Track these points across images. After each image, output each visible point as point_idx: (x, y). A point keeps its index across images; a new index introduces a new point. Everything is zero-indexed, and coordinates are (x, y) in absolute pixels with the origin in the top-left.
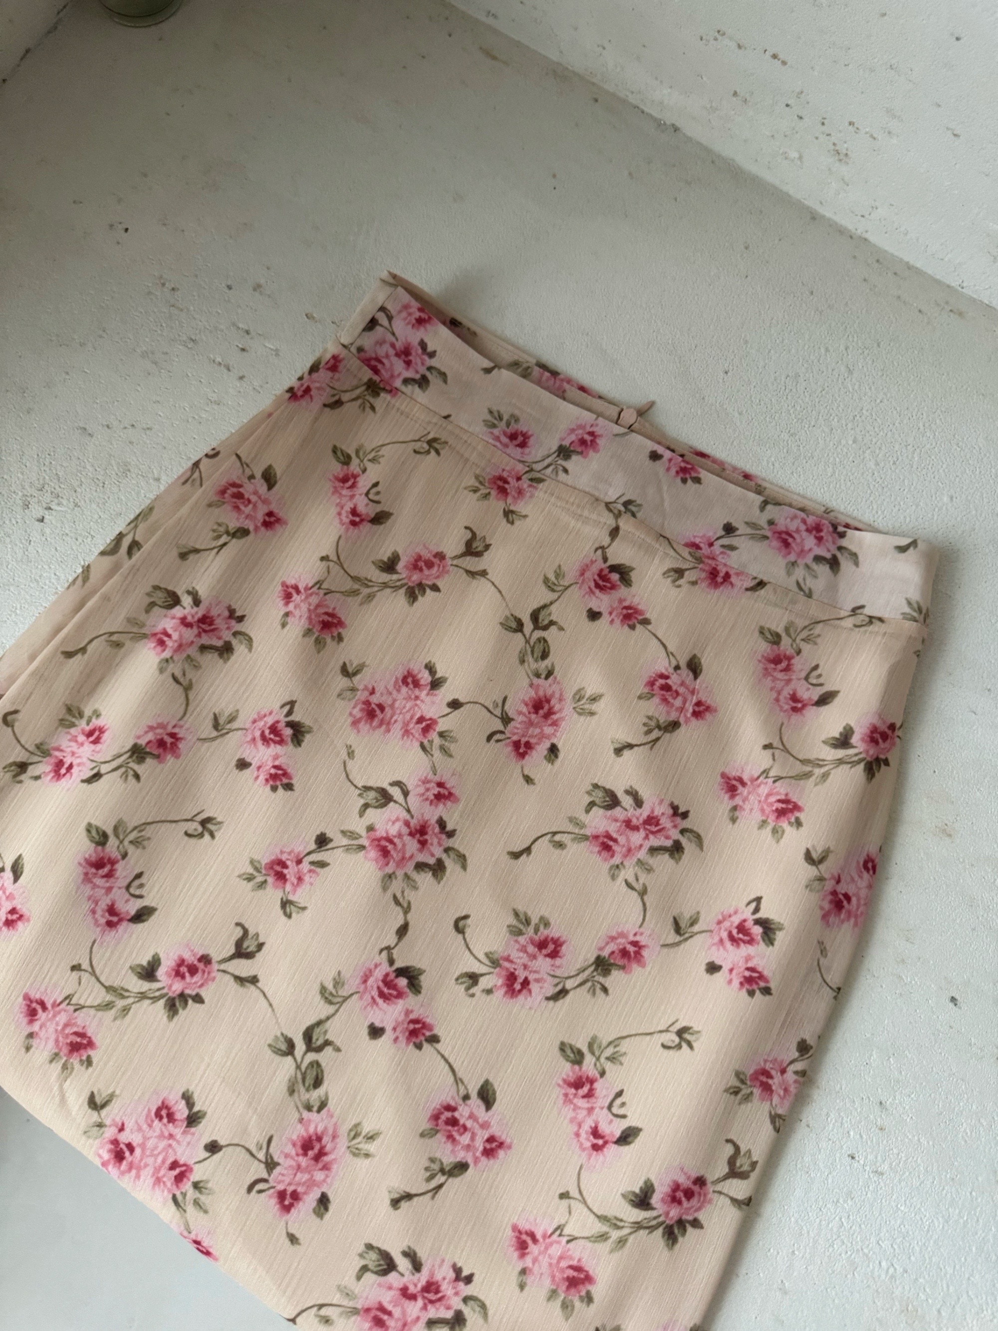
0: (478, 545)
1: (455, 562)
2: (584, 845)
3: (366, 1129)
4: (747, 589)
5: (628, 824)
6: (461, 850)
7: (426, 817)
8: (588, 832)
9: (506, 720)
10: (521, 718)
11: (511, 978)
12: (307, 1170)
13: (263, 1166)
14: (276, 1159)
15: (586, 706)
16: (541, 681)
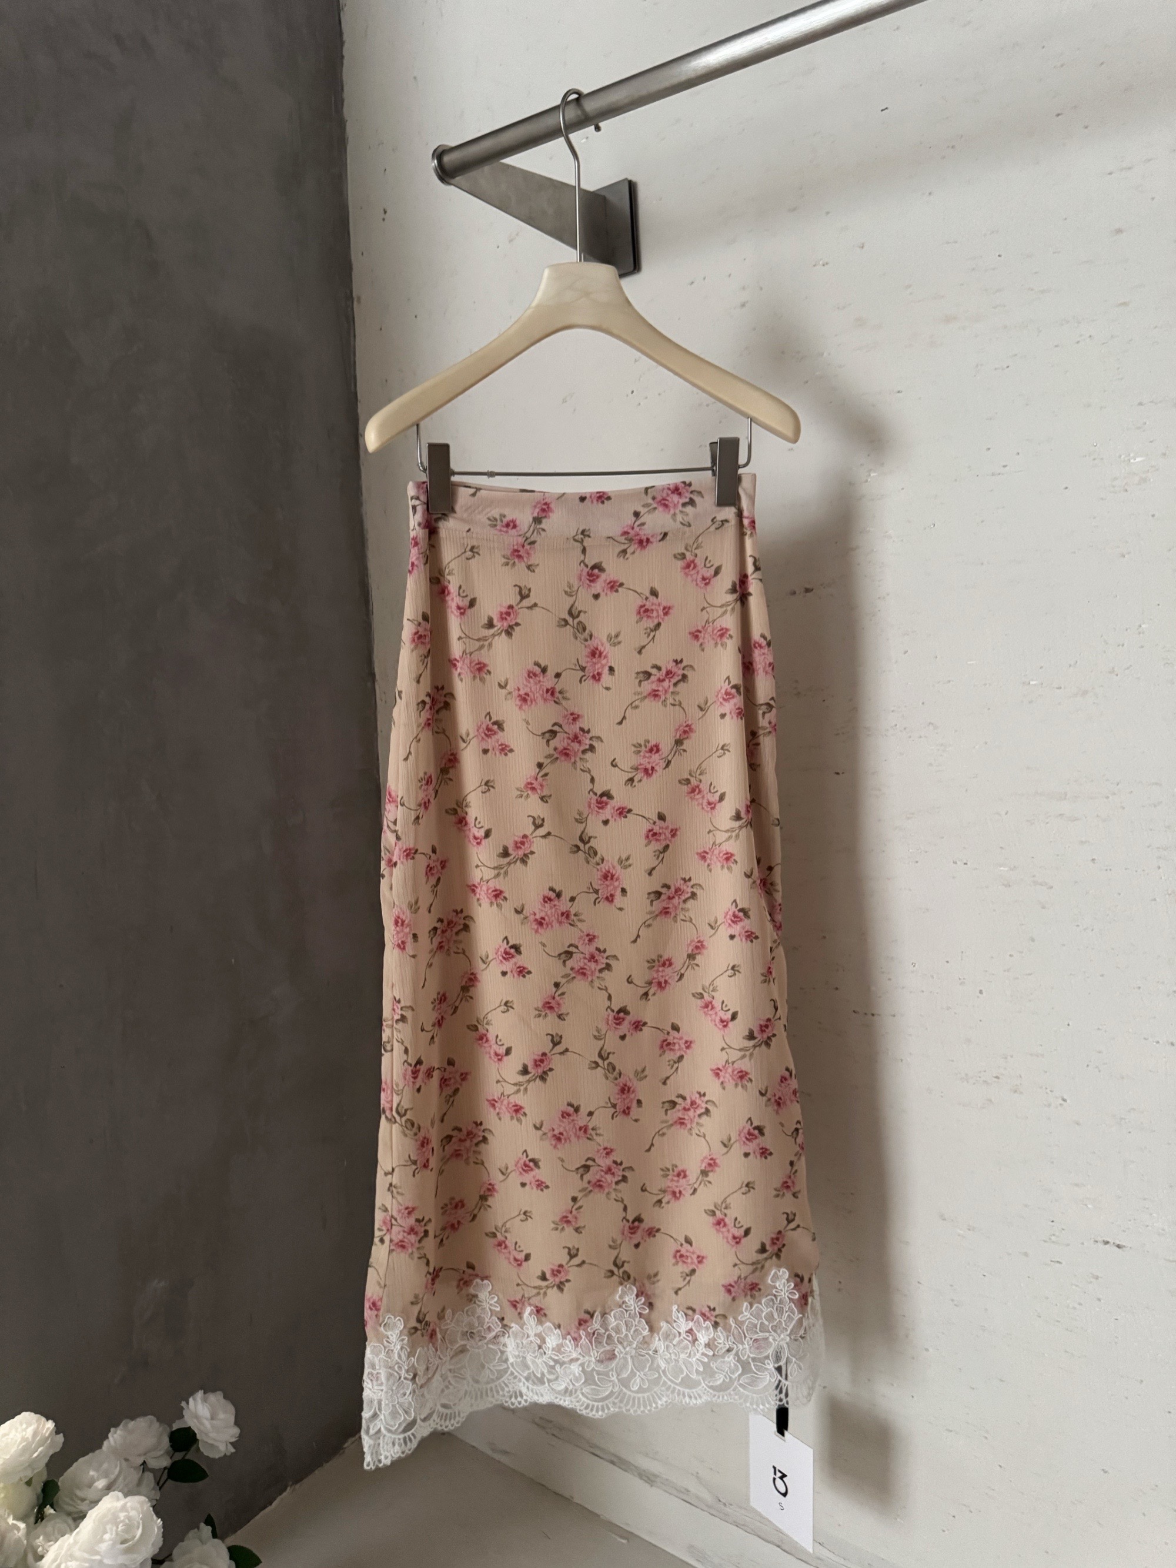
0: (525, 592)
1: (519, 606)
2: (647, 701)
3: (624, 857)
4: (660, 541)
5: (660, 681)
6: (597, 735)
7: (574, 731)
8: (645, 694)
9: (583, 669)
10: (589, 664)
11: (646, 770)
12: (611, 884)
13: (594, 894)
14: (597, 888)
15: (616, 641)
16: (589, 642)
